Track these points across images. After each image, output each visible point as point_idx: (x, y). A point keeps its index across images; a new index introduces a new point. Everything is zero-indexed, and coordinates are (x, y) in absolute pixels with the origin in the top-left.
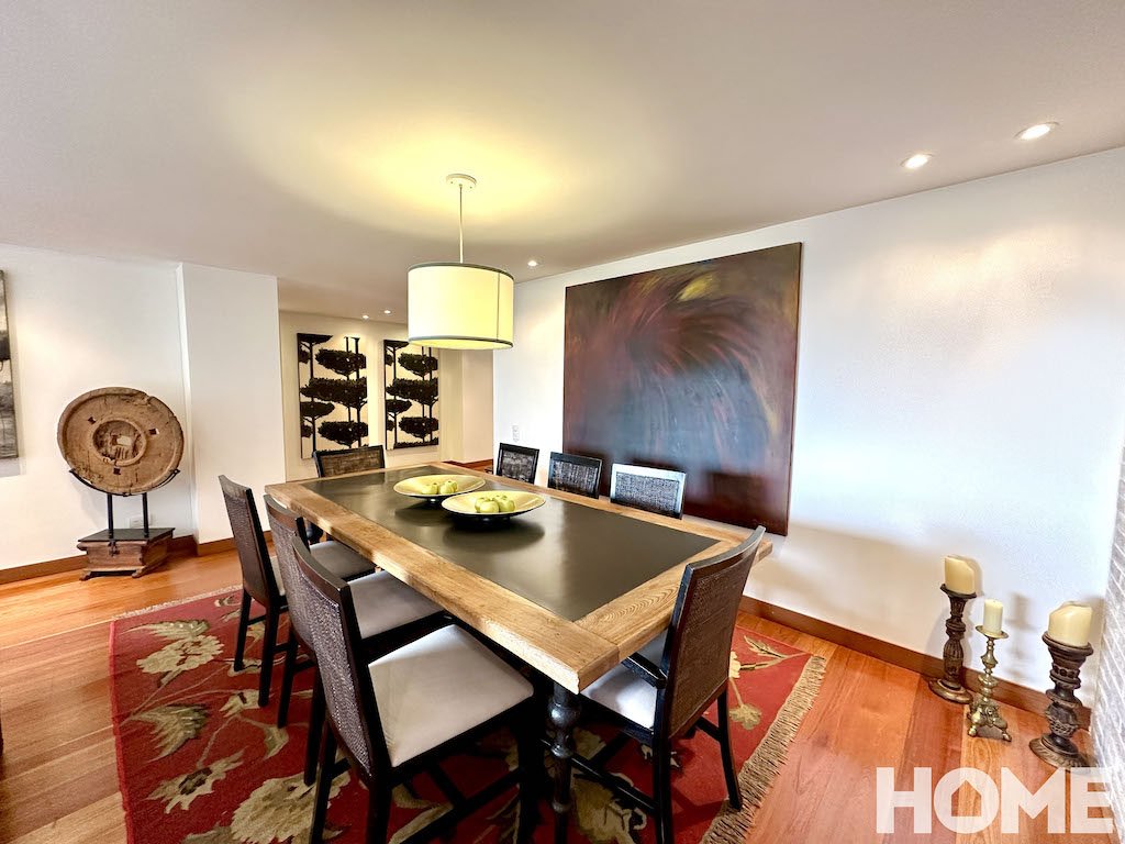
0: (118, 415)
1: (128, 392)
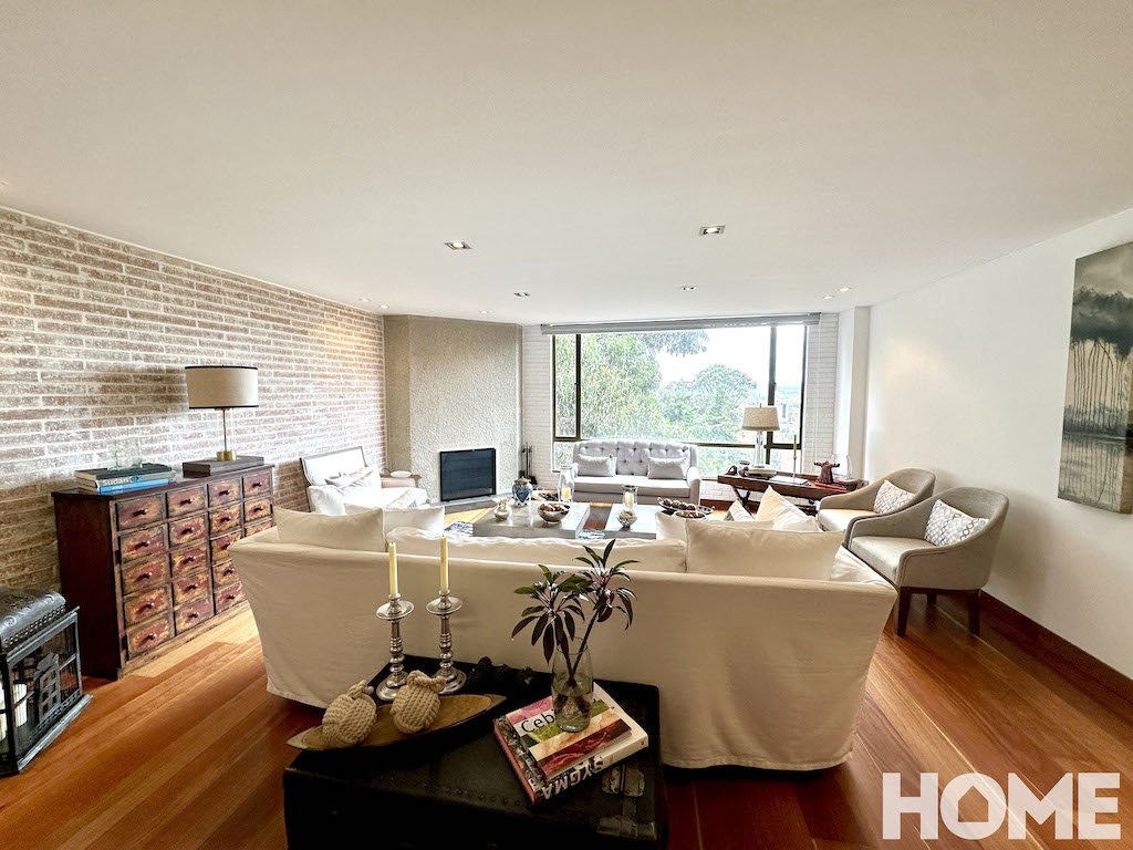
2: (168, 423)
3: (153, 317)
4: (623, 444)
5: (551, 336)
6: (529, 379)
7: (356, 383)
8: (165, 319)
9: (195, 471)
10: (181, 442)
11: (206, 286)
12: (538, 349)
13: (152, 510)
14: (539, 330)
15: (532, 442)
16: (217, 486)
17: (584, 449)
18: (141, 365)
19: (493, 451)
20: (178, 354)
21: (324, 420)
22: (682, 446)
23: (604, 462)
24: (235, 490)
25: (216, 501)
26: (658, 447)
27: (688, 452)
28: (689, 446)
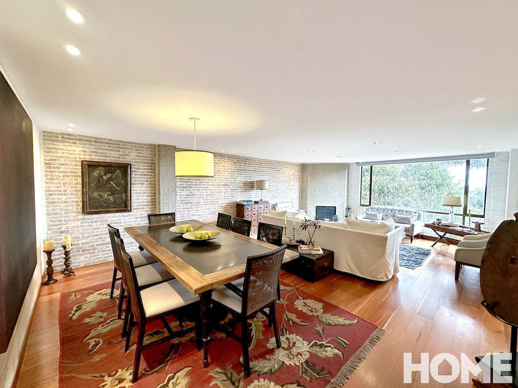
2: (252, 192)
3: (251, 170)
4: (386, 209)
5: (361, 167)
6: (351, 182)
7: (292, 183)
8: (253, 171)
9: (256, 203)
10: (254, 197)
11: (260, 162)
12: (356, 172)
13: (250, 208)
14: (355, 165)
15: (351, 205)
16: (260, 206)
17: (370, 209)
18: (249, 180)
19: (335, 207)
20: (255, 178)
21: (283, 194)
22: (415, 211)
23: (376, 214)
24: (263, 207)
25: (259, 209)
26: (402, 211)
27: (417, 214)
28: (418, 212)
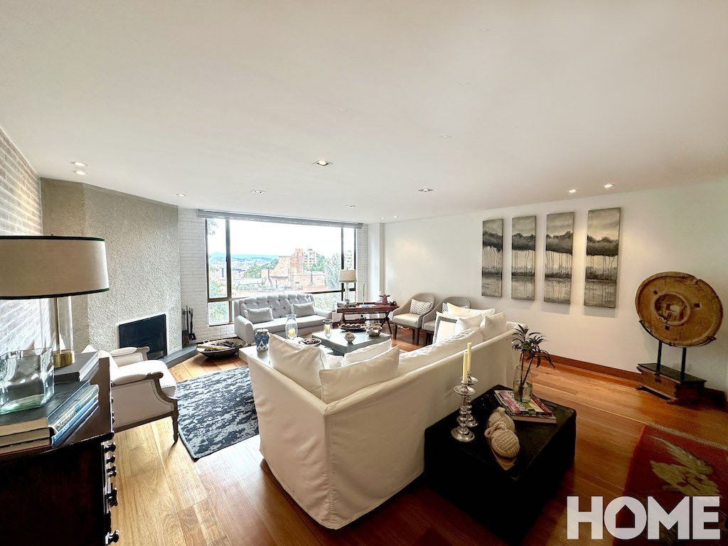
0: (672, 291)
1: (681, 276)
4: (270, 298)
5: (204, 219)
6: (185, 253)
12: (192, 228)
14: (194, 213)
15: (190, 304)
19: (164, 317)
26: (293, 297)
